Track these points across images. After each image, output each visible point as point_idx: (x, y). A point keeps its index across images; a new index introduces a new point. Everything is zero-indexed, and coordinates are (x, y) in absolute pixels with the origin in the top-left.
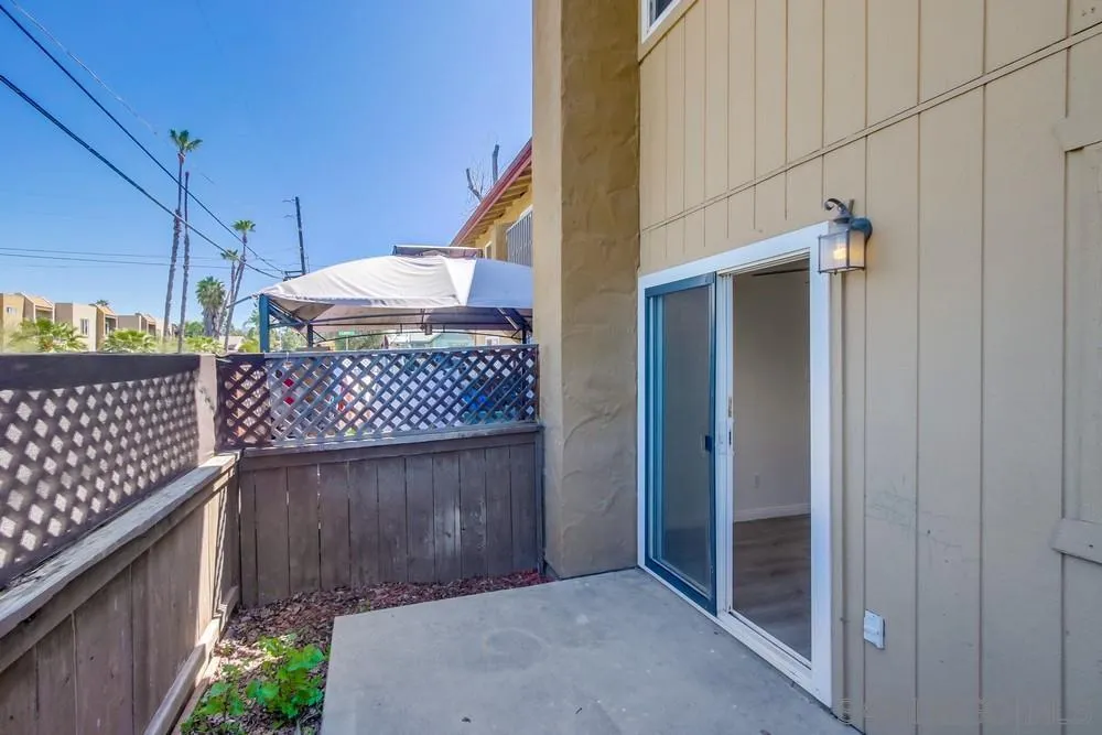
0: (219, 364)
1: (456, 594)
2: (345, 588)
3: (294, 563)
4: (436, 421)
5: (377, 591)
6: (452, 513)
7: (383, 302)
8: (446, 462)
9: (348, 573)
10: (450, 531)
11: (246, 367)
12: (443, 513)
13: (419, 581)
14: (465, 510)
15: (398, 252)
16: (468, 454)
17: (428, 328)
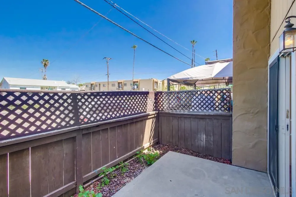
0: (155, 93)
1: (201, 157)
2: (177, 146)
3: (168, 137)
4: (199, 109)
5: (183, 149)
6: (203, 135)
7: (192, 78)
8: (201, 121)
9: (178, 143)
10: (202, 140)
11: (159, 94)
12: (200, 135)
13: (194, 150)
14: (207, 135)
15: (206, 64)
16: (208, 120)
17: (227, 83)
